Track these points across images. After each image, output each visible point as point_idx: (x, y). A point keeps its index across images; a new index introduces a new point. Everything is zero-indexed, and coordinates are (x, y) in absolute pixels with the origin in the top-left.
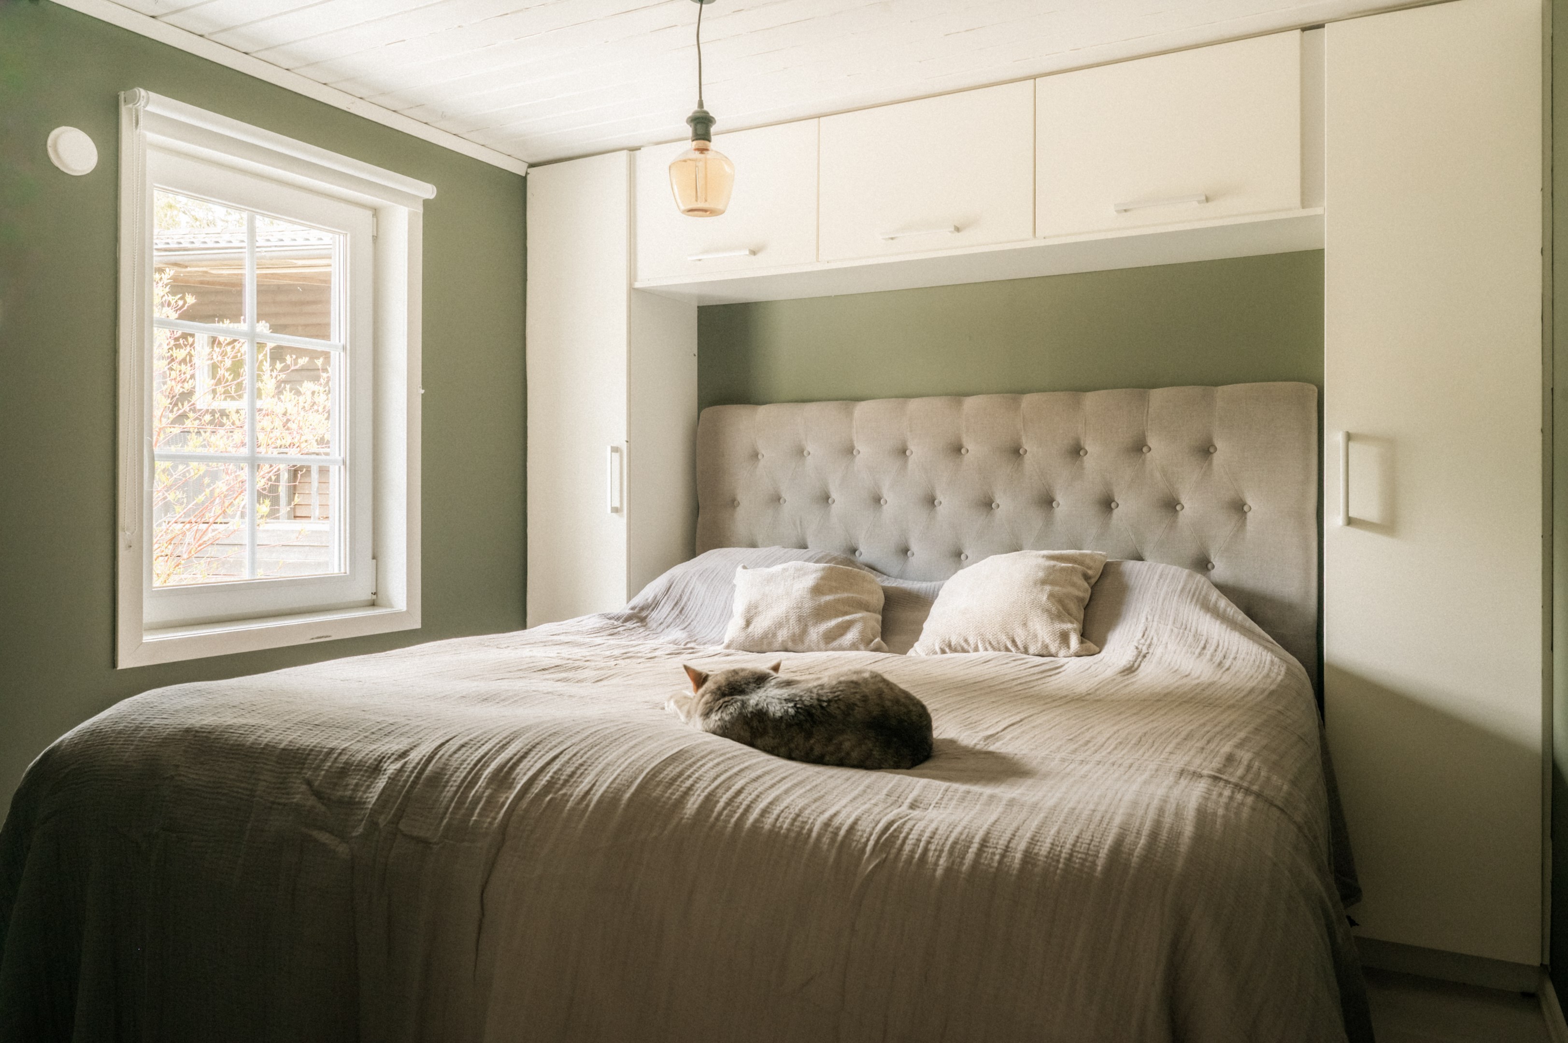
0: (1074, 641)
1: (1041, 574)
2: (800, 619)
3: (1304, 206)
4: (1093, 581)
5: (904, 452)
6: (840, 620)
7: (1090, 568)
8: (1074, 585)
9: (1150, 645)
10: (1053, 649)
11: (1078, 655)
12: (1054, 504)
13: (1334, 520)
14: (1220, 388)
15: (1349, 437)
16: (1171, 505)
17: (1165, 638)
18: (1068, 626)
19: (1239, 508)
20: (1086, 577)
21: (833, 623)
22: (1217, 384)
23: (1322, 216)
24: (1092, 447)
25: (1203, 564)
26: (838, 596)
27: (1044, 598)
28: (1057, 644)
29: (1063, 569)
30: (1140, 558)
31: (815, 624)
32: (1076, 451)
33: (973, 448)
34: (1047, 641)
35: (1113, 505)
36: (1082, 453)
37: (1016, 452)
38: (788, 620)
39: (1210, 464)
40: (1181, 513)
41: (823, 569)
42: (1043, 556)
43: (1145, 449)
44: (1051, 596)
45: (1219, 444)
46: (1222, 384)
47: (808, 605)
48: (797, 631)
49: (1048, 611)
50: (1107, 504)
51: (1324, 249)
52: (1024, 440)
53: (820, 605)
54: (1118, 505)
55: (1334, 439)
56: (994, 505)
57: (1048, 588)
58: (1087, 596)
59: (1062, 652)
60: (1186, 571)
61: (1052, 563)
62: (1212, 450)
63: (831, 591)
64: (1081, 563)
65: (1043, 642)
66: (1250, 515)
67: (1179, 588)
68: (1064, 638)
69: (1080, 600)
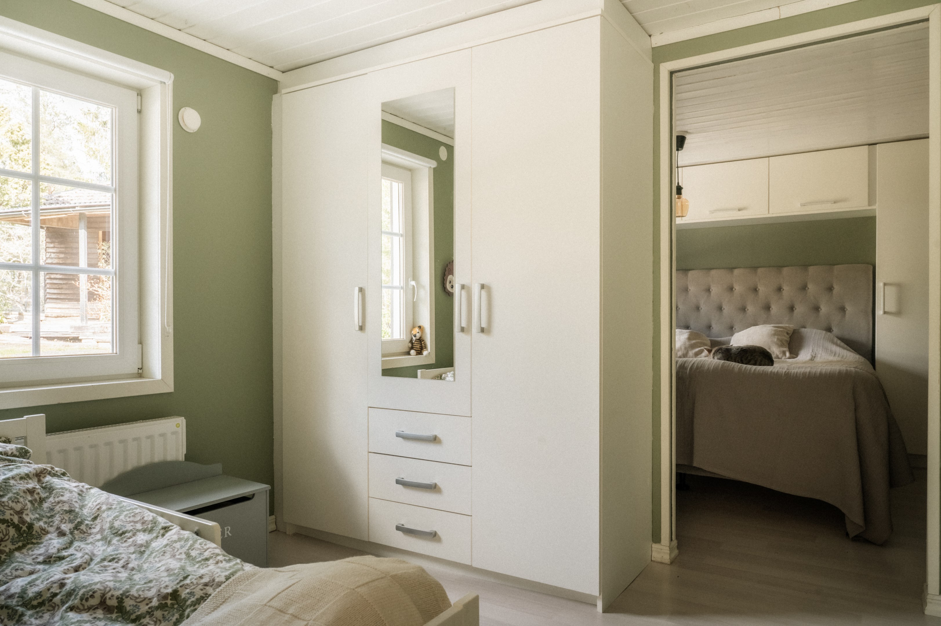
0: (788, 354)
1: (773, 332)
2: (685, 348)
3: (869, 205)
4: (790, 335)
5: (709, 290)
6: (700, 349)
7: (789, 331)
8: (785, 336)
9: (815, 354)
10: (780, 356)
11: (789, 358)
12: (771, 309)
13: (879, 312)
14: (836, 266)
15: (885, 284)
16: (817, 309)
17: (820, 352)
18: (785, 349)
19: (843, 309)
20: (788, 334)
21: (697, 350)
22: (835, 265)
23: (876, 209)
24: (786, 288)
25: (829, 330)
26: (697, 341)
27: (776, 340)
28: (781, 355)
29: (780, 331)
30: (805, 328)
31: (691, 350)
32: (779, 289)
33: (738, 288)
34: (778, 354)
35: (794, 309)
36: (782, 290)
37: (755, 290)
38: (681, 349)
39: (832, 293)
40: (821, 311)
41: (689, 332)
42: (772, 326)
43: (807, 289)
44: (778, 339)
45: (835, 286)
46: (837, 265)
47: (688, 344)
48: (685, 353)
49: (777, 344)
50: (792, 308)
51: (876, 217)
52: (759, 285)
53: (692, 344)
54: (796, 309)
55: (879, 285)
56: (746, 310)
57: (776, 337)
58: (788, 340)
59: (784, 358)
60: (824, 332)
61: (776, 329)
62: (832, 289)
63: (694, 339)
64: (786, 329)
65: (776, 354)
66: (847, 312)
67: (823, 337)
68: (784, 353)
69: (787, 341)
